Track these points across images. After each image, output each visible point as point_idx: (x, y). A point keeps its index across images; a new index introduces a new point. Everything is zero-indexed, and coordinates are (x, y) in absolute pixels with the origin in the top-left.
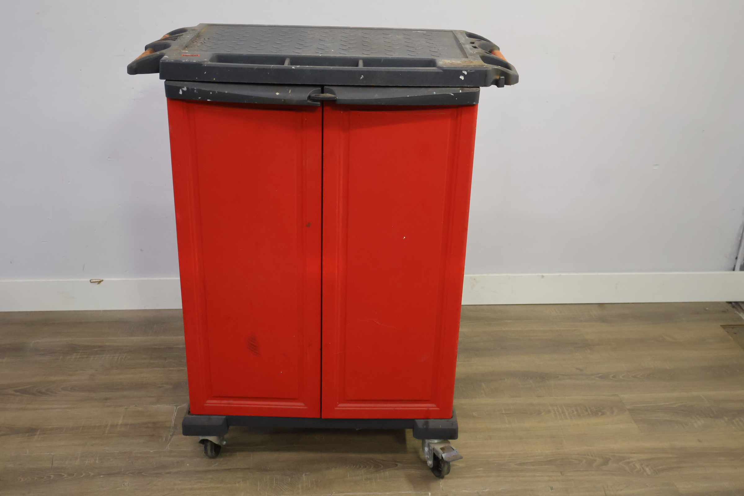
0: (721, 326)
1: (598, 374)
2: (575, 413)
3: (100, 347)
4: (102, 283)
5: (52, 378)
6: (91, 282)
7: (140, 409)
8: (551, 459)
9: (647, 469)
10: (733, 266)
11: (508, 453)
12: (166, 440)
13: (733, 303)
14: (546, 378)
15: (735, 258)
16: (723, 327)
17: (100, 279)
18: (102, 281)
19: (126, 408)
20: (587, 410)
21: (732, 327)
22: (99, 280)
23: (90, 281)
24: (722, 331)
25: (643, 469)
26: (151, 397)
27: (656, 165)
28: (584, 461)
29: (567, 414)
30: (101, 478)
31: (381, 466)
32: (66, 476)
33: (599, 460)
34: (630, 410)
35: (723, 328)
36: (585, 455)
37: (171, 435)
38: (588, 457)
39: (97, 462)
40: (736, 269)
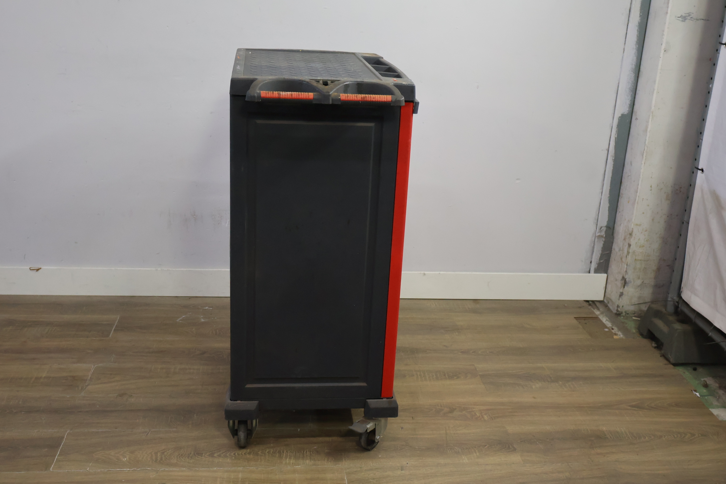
0: (575, 318)
1: (461, 350)
2: (435, 377)
3: (34, 322)
4: (40, 270)
6: (30, 270)
7: (62, 366)
8: (406, 408)
9: (486, 417)
10: (588, 270)
12: (82, 389)
13: (590, 302)
14: (416, 352)
15: (590, 261)
18: (40, 268)
19: (51, 366)
20: (445, 375)
21: (583, 319)
22: (37, 268)
23: (30, 268)
24: (575, 322)
25: (482, 416)
26: (73, 358)
27: (518, 179)
28: (434, 410)
29: (427, 377)
30: (22, 414)
33: (446, 410)
34: (482, 376)
35: (576, 319)
36: (436, 406)
37: (86, 386)
38: (437, 407)
39: (20, 403)
40: (591, 271)
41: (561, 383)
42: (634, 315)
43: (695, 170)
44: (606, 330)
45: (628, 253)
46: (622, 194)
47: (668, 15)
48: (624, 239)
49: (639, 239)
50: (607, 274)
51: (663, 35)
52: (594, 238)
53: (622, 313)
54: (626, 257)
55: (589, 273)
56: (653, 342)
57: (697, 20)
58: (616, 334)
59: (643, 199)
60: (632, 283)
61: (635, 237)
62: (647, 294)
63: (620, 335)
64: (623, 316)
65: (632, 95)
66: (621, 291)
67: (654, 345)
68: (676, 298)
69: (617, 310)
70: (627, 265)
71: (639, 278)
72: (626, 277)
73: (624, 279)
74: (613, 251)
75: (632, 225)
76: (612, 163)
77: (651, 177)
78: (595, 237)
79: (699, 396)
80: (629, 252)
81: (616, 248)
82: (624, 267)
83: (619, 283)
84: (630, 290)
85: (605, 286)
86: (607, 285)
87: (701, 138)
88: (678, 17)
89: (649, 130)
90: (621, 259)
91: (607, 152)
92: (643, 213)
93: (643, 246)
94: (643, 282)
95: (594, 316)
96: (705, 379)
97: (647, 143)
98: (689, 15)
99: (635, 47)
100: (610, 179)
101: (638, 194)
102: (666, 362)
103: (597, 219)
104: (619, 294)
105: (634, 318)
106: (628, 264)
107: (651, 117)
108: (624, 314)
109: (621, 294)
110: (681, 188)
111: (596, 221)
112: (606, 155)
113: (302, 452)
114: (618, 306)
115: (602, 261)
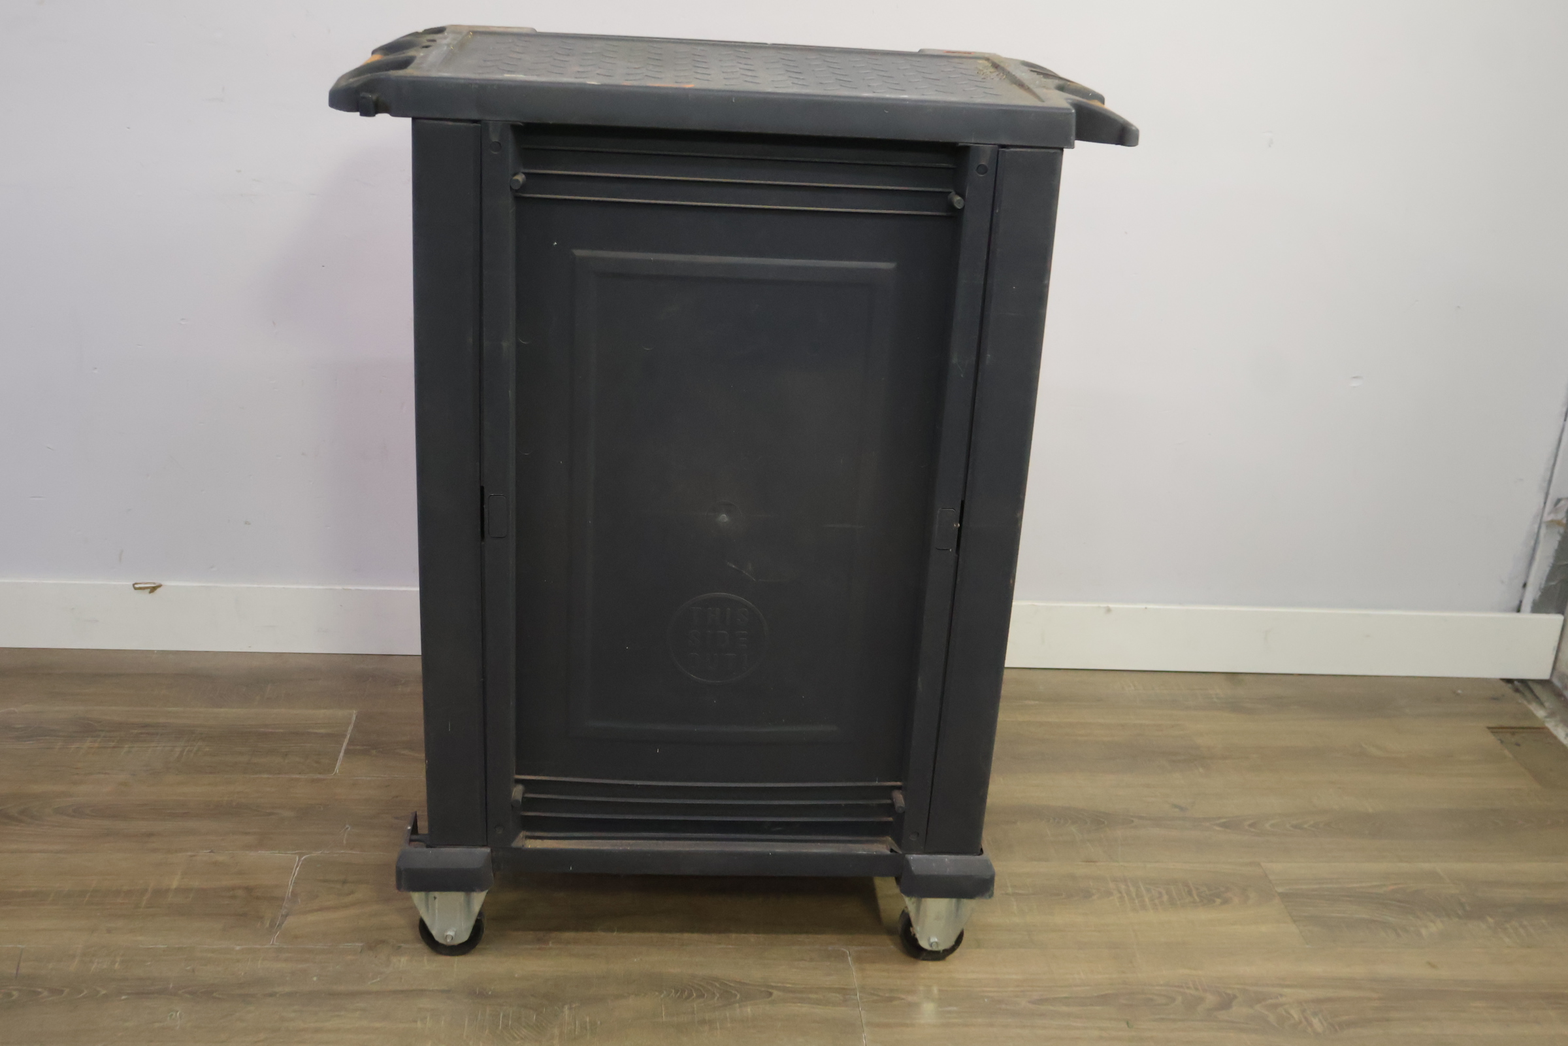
0: (1489, 728)
1: (1220, 818)
2: (1165, 898)
3: (146, 726)
4: (158, 590)
5: (37, 788)
6: (136, 589)
7: (220, 858)
8: (1107, 992)
9: (1315, 1021)
10: (1516, 603)
11: (1014, 977)
12: (272, 926)
13: (1516, 683)
14: (1106, 823)
15: (1521, 585)
16: (1493, 730)
17: (154, 581)
18: (160, 586)
19: (191, 856)
20: (1190, 893)
21: (1509, 730)
22: (153, 585)
23: (134, 585)
24: (1491, 740)
25: (1306, 1018)
26: (247, 834)
27: (1356, 378)
28: (1180, 999)
29: (1147, 900)
30: (123, 1000)
31: (736, 996)
32: (46, 993)
33: (1211, 999)
34: (1284, 896)
35: (1492, 732)
36: (1182, 987)
37: (282, 916)
38: (1188, 991)
39: (117, 966)
40: (1523, 608)
41: (1490, 920)
50: (1564, 614)
52: (1536, 526)
78: (1540, 524)
85: (1556, 644)
86: (1562, 643)
95: (1537, 725)
103: (1548, 478)
111: (1545, 485)
115: (1553, 583)
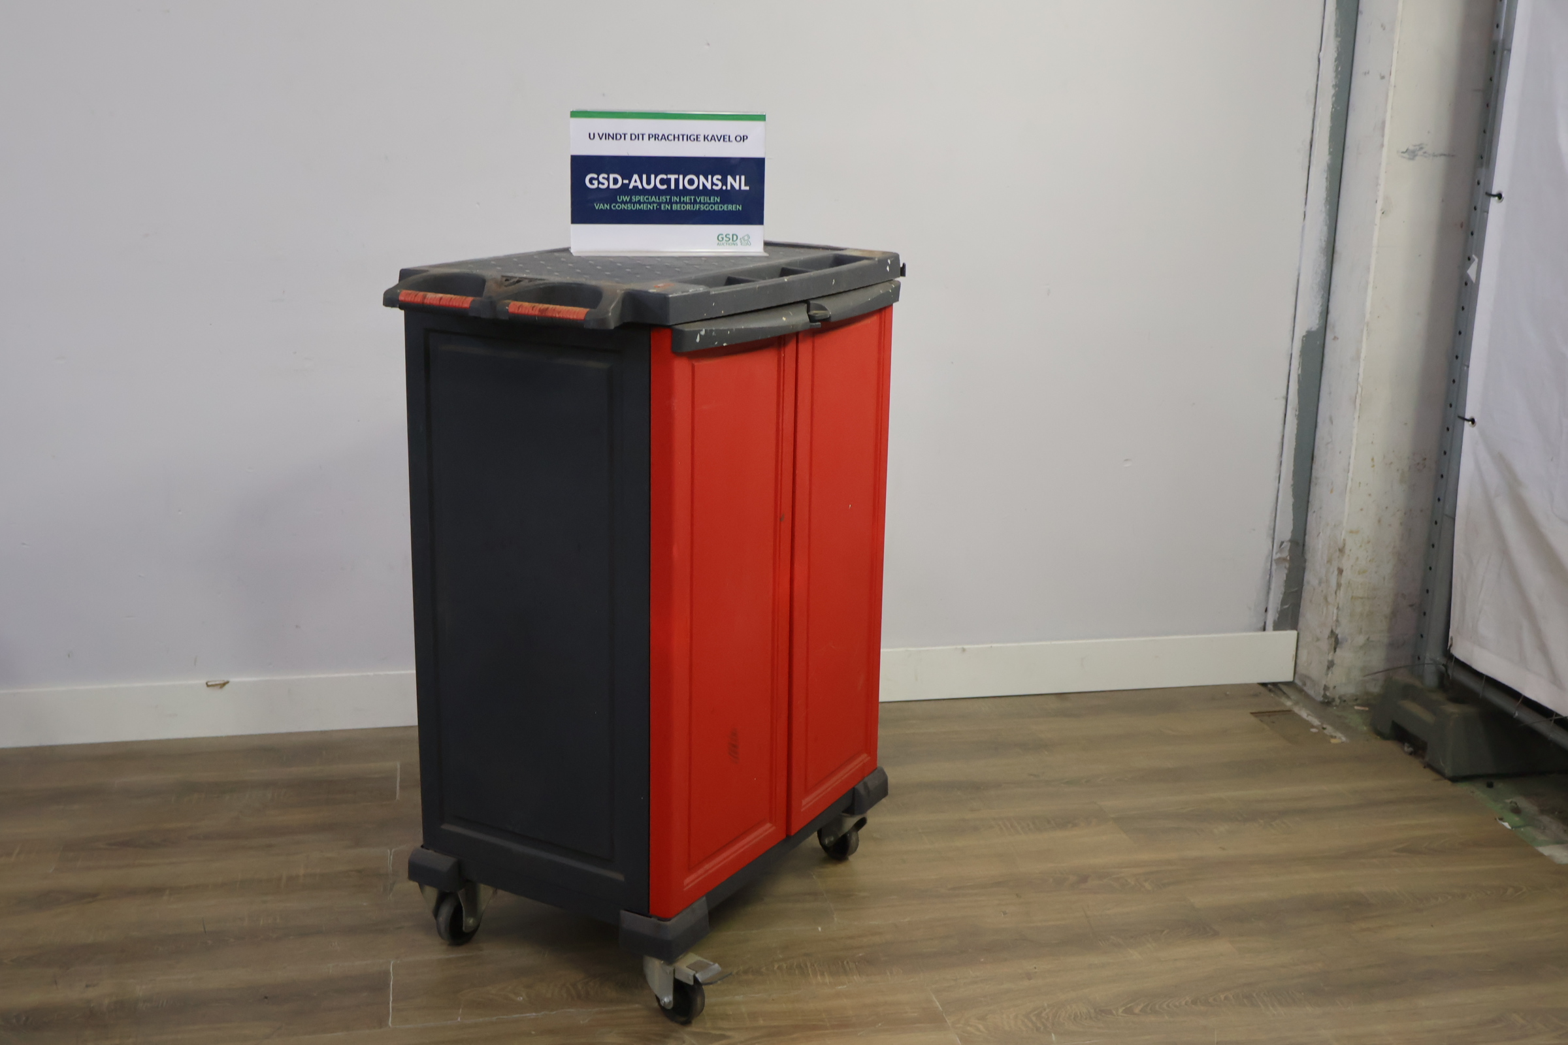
0: (1252, 713)
1: (1063, 779)
2: (1032, 826)
3: (237, 783)
4: (227, 686)
5: (169, 826)
6: (208, 686)
7: (329, 855)
8: (1000, 880)
9: (1146, 884)
10: (1263, 624)
11: (933, 877)
12: (385, 890)
13: (1269, 686)
14: (982, 788)
15: (1264, 609)
17: (222, 680)
18: (228, 682)
19: (307, 856)
20: (1049, 823)
21: (1266, 714)
22: (222, 682)
23: (207, 683)
24: (1253, 719)
25: (1140, 884)
26: (344, 840)
27: (1127, 460)
28: (1051, 880)
29: (1019, 828)
30: (291, 939)
32: (232, 940)
33: (1073, 879)
34: (1116, 820)
35: (1256, 716)
36: (1052, 874)
38: (1056, 875)
40: (1267, 627)
41: (1262, 821)
42: (1355, 703)
43: (1460, 421)
44: (1314, 730)
45: (1339, 585)
46: (1316, 478)
47: (1385, 150)
48: (1329, 561)
49: (1357, 558)
50: (1297, 630)
51: (1377, 184)
52: (1269, 564)
53: (1333, 700)
54: (1336, 593)
55: (1264, 629)
56: (1406, 744)
57: (1435, 156)
58: (1332, 737)
59: (1360, 483)
60: (1349, 641)
61: (1349, 555)
62: (1377, 660)
63: (1340, 738)
64: (1336, 706)
65: (1323, 295)
66: (1330, 658)
67: (1407, 748)
68: (1440, 659)
69: (1325, 696)
70: (1338, 608)
71: (1360, 632)
72: (1338, 631)
73: (1333, 633)
74: (1306, 588)
75: (1344, 533)
76: (1296, 422)
77: (1372, 443)
78: (1272, 561)
79: (1509, 827)
80: (1341, 584)
81: (1311, 578)
82: (1333, 613)
83: (1325, 645)
84: (1346, 657)
85: (1294, 653)
86: (1299, 652)
87: (1466, 364)
88: (1403, 152)
89: (1363, 355)
90: (1326, 599)
91: (1283, 402)
92: (1362, 510)
93: (1364, 572)
94: (1368, 639)
96: (1514, 800)
97: (1360, 379)
98: (1421, 148)
99: (1324, 209)
100: (1293, 452)
101: (1350, 475)
102: (1435, 776)
103: (1272, 527)
104: (1326, 664)
105: (1356, 708)
106: (1340, 606)
107: (1365, 332)
108: (1337, 701)
109: (1331, 665)
110: (1425, 459)
111: (1272, 532)
112: (1283, 407)
113: (839, 962)
114: (1326, 688)
115: (1287, 606)
